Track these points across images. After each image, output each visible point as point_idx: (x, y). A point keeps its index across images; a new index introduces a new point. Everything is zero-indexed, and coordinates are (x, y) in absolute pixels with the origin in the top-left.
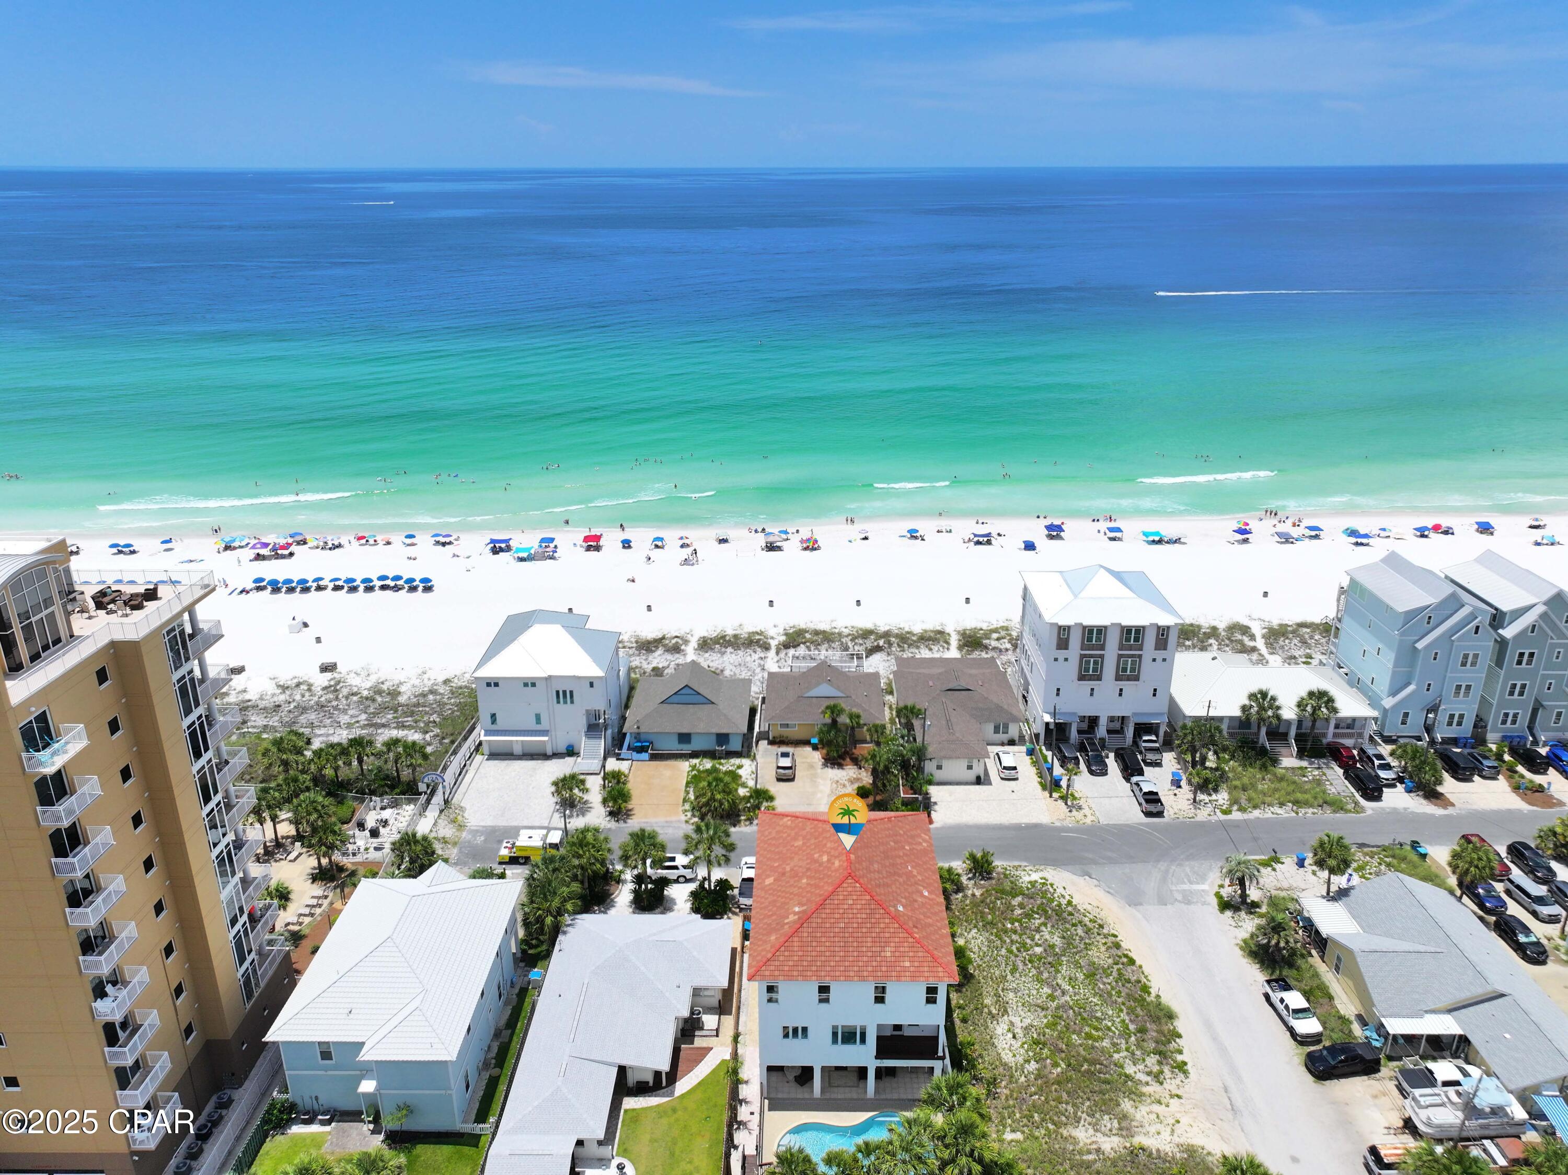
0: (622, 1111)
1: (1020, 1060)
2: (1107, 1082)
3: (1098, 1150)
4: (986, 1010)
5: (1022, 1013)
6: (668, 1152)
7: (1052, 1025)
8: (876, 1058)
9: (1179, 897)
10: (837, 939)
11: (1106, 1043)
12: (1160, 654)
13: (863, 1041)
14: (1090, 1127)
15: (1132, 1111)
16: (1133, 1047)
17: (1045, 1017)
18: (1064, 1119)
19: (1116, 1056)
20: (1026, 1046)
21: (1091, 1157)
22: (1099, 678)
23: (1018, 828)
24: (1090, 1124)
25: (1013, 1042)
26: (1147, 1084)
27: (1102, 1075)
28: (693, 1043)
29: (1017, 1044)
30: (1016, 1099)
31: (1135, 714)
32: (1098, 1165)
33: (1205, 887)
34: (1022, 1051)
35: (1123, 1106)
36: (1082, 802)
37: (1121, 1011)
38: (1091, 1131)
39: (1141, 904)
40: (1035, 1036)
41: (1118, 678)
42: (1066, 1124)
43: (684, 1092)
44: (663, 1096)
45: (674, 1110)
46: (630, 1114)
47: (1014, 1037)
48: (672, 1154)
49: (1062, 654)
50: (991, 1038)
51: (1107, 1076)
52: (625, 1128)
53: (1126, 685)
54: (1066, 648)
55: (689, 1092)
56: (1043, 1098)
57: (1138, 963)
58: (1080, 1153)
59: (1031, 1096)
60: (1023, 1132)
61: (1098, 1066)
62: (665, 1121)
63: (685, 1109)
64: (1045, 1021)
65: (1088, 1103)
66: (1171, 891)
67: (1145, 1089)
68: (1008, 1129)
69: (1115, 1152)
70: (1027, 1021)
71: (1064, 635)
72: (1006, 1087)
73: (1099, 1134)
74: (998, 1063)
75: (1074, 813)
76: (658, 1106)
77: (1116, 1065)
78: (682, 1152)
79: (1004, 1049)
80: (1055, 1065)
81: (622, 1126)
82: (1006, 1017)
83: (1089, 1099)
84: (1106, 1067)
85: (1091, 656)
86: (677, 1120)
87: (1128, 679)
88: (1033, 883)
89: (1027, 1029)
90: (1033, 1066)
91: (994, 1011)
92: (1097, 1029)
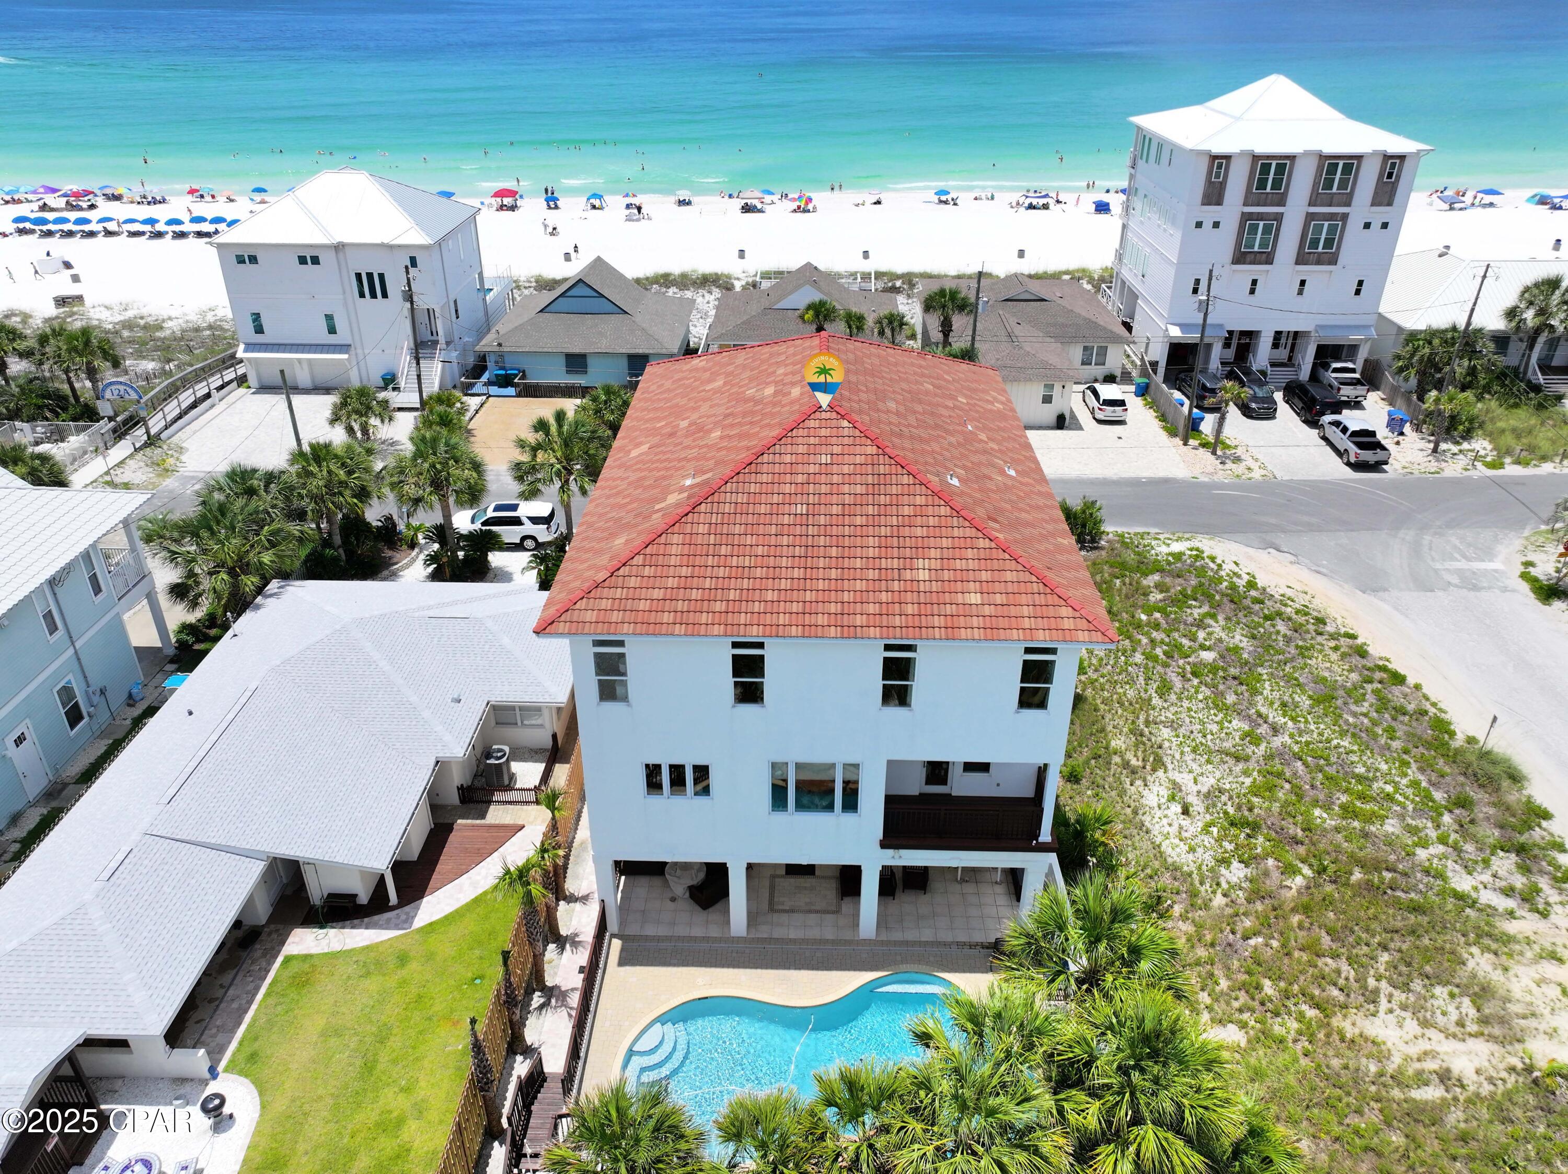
0: (280, 959)
1: (1208, 859)
2: (1416, 909)
3: (1444, 1077)
4: (1116, 759)
5: (1195, 766)
6: (359, 1062)
7: (1266, 789)
8: (884, 845)
9: (1455, 580)
10: (785, 540)
11: (1391, 826)
12: (1380, 214)
13: (851, 802)
14: (1407, 1015)
15: (1496, 976)
16: (1453, 836)
17: (1246, 773)
18: (1335, 993)
19: (1422, 854)
20: (1215, 830)
21: (1432, 1093)
22: (1268, 259)
23: (1135, 483)
24: (1404, 1007)
25: (1186, 822)
26: (1511, 914)
27: (1399, 894)
28: (483, 816)
29: (1193, 827)
30: (1212, 945)
31: (1319, 327)
32: (1455, 1118)
33: (1496, 565)
34: (1208, 841)
35: (1471, 964)
36: (1239, 452)
37: (1406, 764)
38: (1412, 1026)
39: (1385, 590)
40: (1231, 810)
41: (1301, 259)
42: (1344, 1007)
43: (434, 919)
44: (387, 927)
45: (403, 959)
46: (294, 967)
47: (1186, 812)
48: (369, 1067)
49: (1210, 213)
50: (1135, 812)
51: (1413, 895)
52: (271, 1001)
53: (1314, 273)
54: (1219, 203)
55: (448, 920)
56: (1275, 944)
57: (1411, 681)
58: (1397, 1079)
59: (1246, 938)
60: (1243, 1026)
61: (1388, 875)
62: (373, 984)
63: (430, 957)
64: (1248, 781)
65: (1385, 957)
66: (1436, 571)
67: (1512, 927)
68: (1205, 1017)
69: (1490, 1080)
70: (1208, 783)
71: (1218, 176)
72: (1184, 918)
73: (1431, 1033)
74: (1157, 864)
75: (1229, 465)
76: (367, 948)
77: (1427, 872)
78: (395, 1062)
79: (1167, 836)
80: (1289, 870)
81: (268, 995)
82: (1160, 773)
83: (1385, 948)
84: (1406, 875)
85: (1261, 217)
86: (403, 983)
87: (1318, 262)
88: (1178, 556)
89: (1211, 796)
90: (1236, 873)
91: (1134, 762)
92: (1362, 797)
